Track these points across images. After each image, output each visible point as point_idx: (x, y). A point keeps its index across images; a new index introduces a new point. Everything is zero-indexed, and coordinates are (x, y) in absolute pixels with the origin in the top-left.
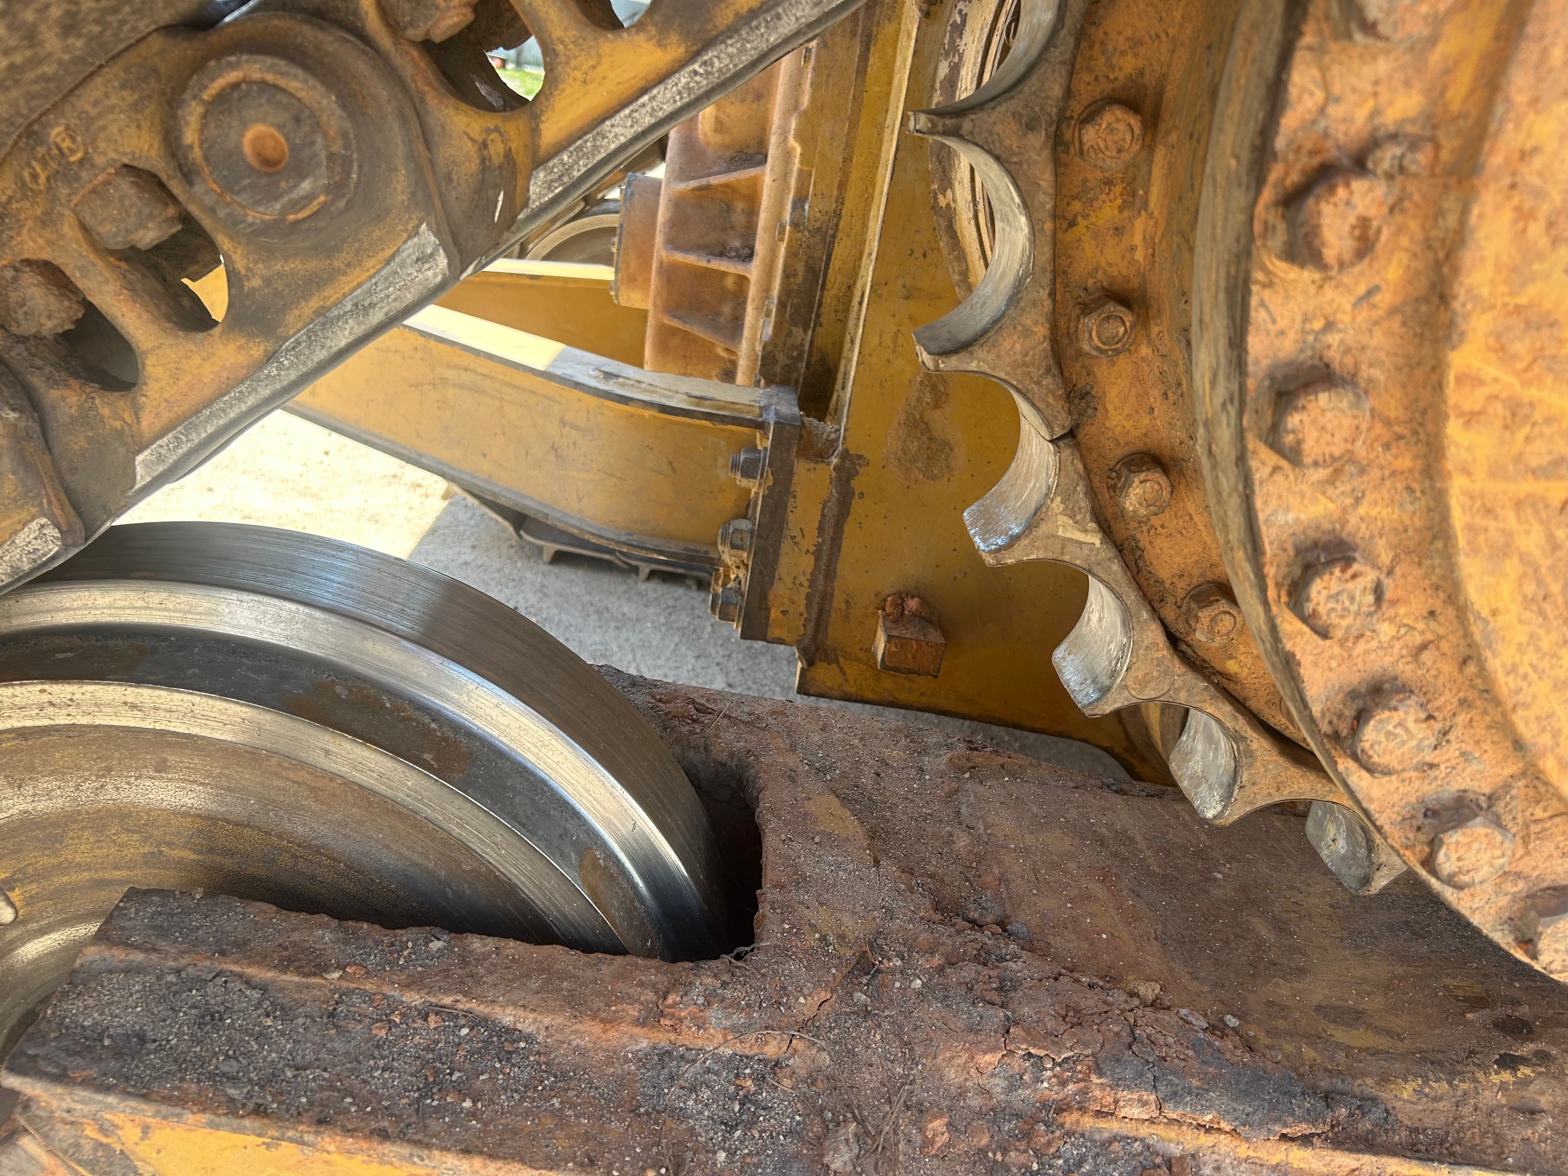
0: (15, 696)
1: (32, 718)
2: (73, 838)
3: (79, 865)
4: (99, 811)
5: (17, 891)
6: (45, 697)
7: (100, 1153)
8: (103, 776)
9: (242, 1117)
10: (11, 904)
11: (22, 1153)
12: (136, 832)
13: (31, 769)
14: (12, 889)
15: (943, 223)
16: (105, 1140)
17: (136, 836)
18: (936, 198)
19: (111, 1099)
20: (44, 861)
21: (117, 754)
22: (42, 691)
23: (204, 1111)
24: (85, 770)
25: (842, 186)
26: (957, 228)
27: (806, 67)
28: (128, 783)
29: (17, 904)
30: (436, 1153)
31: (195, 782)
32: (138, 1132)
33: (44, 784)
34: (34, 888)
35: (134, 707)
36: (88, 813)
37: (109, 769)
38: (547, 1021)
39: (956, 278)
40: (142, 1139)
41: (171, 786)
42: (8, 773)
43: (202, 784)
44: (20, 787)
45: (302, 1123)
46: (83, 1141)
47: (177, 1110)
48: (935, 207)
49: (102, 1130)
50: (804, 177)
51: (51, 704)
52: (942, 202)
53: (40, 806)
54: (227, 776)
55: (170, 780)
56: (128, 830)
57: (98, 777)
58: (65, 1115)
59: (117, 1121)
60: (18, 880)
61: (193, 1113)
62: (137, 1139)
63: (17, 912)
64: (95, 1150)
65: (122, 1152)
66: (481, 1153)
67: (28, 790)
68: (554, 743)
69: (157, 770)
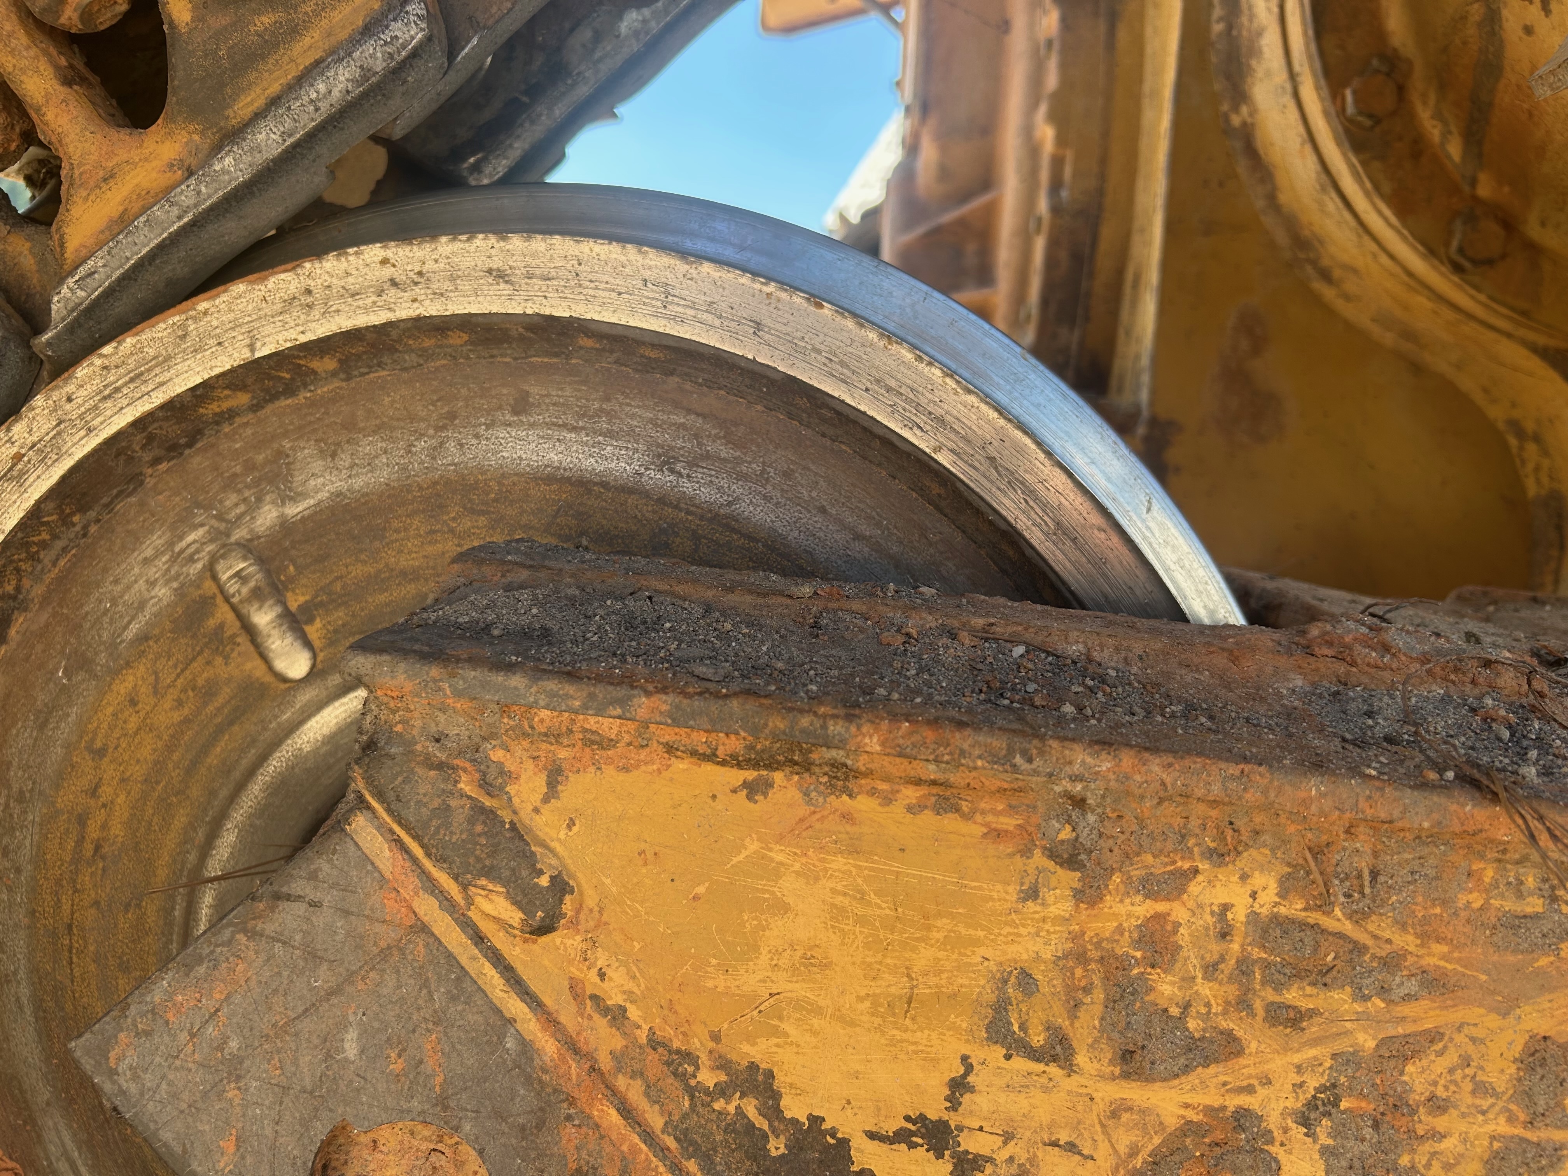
0: (348, 274)
1: (366, 310)
2: (397, 531)
3: (403, 573)
4: (436, 483)
5: (318, 623)
6: (387, 272)
7: (479, 828)
8: (444, 428)
9: (726, 696)
10: (308, 644)
11: (353, 848)
12: (483, 513)
13: (350, 426)
14: (311, 620)
15: (1238, 145)
16: (488, 802)
17: (482, 520)
18: (1227, 120)
19: (517, 681)
20: (359, 571)
21: (464, 392)
22: (384, 262)
23: (664, 690)
24: (423, 420)
25: (1104, 161)
26: (1259, 144)
27: (1048, 57)
28: (477, 436)
29: (317, 644)
30: (1055, 744)
31: (564, 426)
32: (540, 782)
33: (368, 446)
34: (340, 616)
35: (500, 275)
36: (420, 488)
37: (452, 416)
38: (1138, 648)
39: (1260, 204)
40: (546, 800)
41: (532, 434)
42: (320, 434)
43: (574, 429)
44: (333, 455)
45: (821, 703)
46: (453, 803)
47: (621, 692)
48: (1228, 131)
49: (485, 784)
50: (1057, 162)
51: (394, 283)
52: (1236, 120)
53: (358, 483)
54: (608, 413)
55: (532, 426)
56: (473, 511)
57: (439, 429)
58: (432, 747)
59: (511, 766)
60: (321, 604)
61: (648, 694)
62: (536, 798)
63: (314, 657)
64: (471, 821)
65: (513, 826)
66: (1129, 745)
67: (344, 459)
68: (1032, 376)
69: (516, 412)
